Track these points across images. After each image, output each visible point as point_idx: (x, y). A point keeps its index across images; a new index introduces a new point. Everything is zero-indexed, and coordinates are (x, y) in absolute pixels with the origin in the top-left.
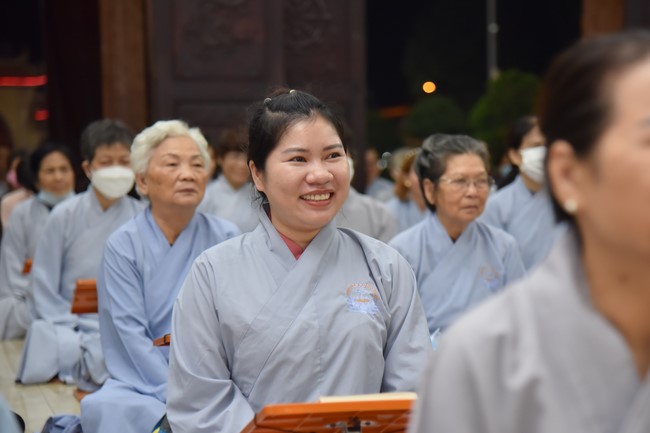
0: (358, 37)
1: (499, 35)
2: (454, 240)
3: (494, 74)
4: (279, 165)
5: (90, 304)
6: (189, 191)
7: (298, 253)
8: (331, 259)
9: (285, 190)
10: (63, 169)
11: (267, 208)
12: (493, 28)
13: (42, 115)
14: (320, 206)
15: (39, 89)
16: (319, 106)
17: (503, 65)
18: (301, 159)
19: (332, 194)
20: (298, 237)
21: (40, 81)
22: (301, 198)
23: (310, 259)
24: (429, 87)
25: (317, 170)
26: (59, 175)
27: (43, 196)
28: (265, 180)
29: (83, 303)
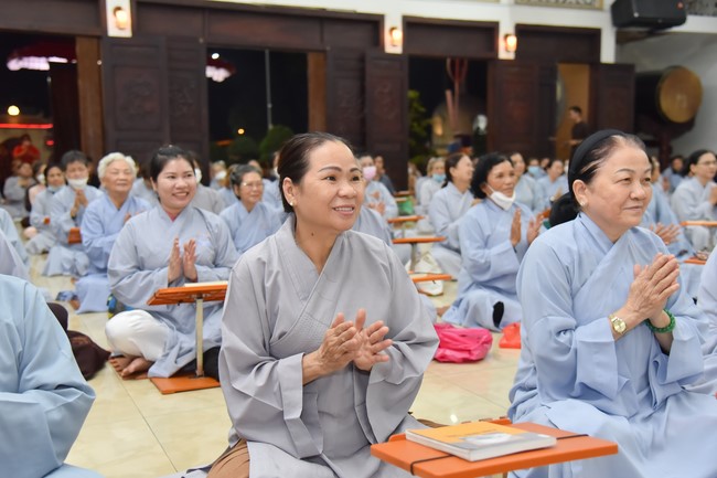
0: (205, 111)
1: (272, 108)
2: (249, 212)
3: (271, 127)
4: (163, 179)
5: (76, 239)
6: (124, 185)
7: (174, 218)
8: (188, 222)
9: (166, 191)
10: (59, 175)
11: (159, 199)
12: (269, 106)
13: (50, 143)
14: (183, 198)
15: (48, 130)
16: (182, 153)
17: (274, 123)
18: (173, 177)
19: (188, 193)
20: (173, 212)
21: (50, 126)
22: (173, 195)
23: (179, 222)
24: (241, 131)
25: (180, 182)
26: (56, 178)
27: (50, 188)
28: (157, 187)
29: (74, 238)
